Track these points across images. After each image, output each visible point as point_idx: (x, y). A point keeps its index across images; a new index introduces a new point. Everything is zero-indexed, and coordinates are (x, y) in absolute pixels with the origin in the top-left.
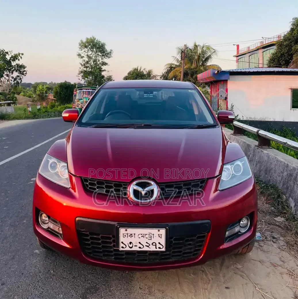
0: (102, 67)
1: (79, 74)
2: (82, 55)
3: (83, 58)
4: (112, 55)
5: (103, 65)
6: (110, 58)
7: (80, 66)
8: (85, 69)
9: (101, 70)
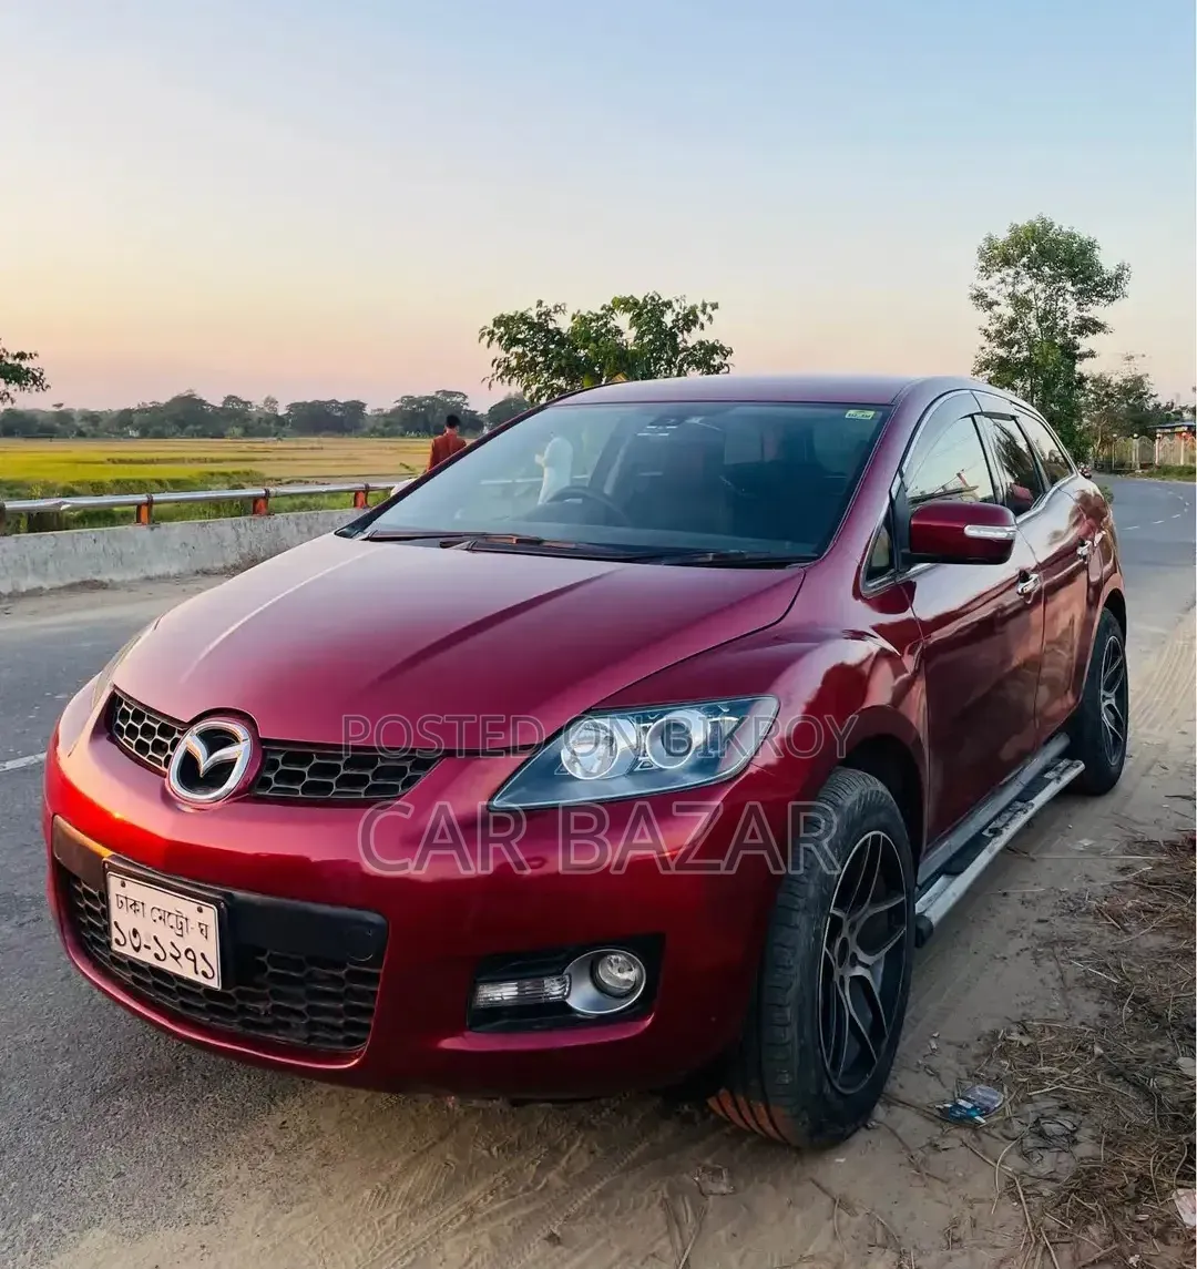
0: (1080, 340)
1: (977, 373)
2: (992, 296)
3: (995, 307)
4: (1126, 289)
5: (1080, 333)
6: (1117, 301)
7: (983, 340)
8: (1002, 352)
9: (1070, 354)
